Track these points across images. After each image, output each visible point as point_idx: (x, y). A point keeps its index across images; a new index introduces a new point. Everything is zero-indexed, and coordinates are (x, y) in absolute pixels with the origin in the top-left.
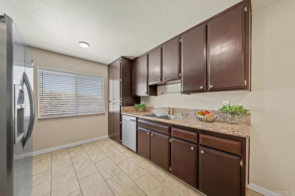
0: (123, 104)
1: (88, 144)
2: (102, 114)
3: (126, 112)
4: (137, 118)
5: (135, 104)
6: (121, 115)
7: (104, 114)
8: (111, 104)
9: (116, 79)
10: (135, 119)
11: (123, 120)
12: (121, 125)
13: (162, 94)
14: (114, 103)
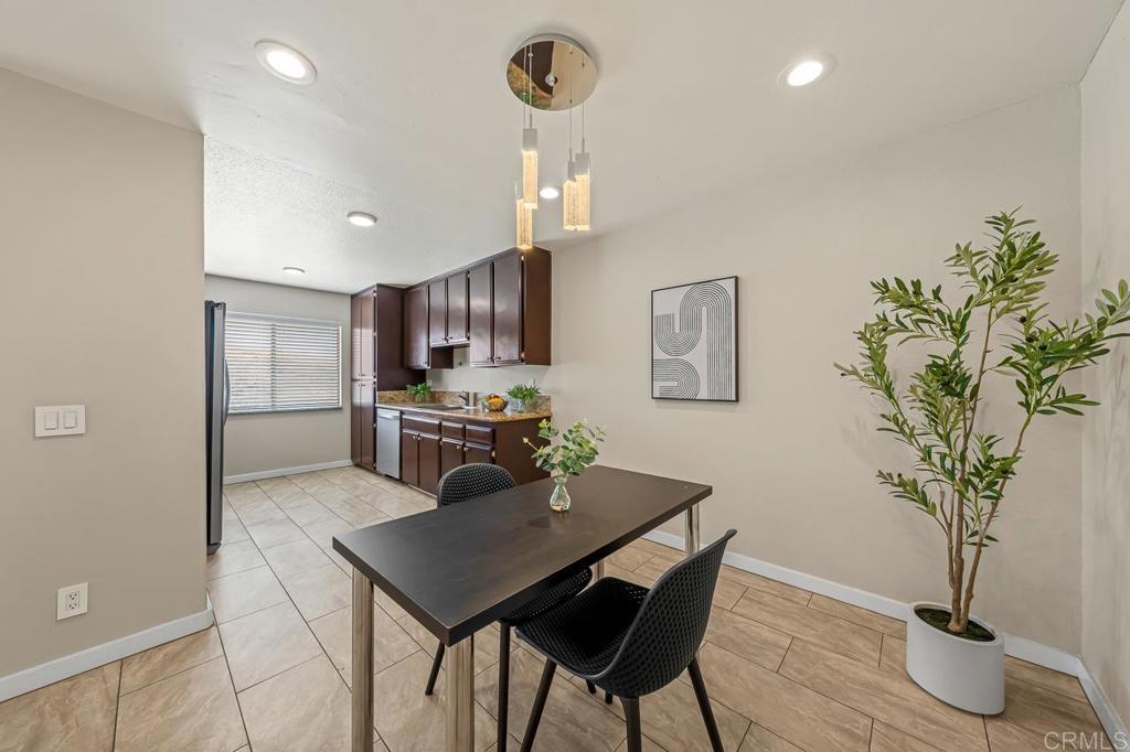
0: (381, 386)
1: (299, 475)
2: (335, 409)
3: (385, 403)
4: (402, 413)
5: (408, 386)
6: (375, 409)
7: (340, 409)
8: (357, 385)
9: (367, 327)
10: (397, 414)
11: (378, 419)
12: (375, 429)
13: (461, 364)
14: (363, 383)
